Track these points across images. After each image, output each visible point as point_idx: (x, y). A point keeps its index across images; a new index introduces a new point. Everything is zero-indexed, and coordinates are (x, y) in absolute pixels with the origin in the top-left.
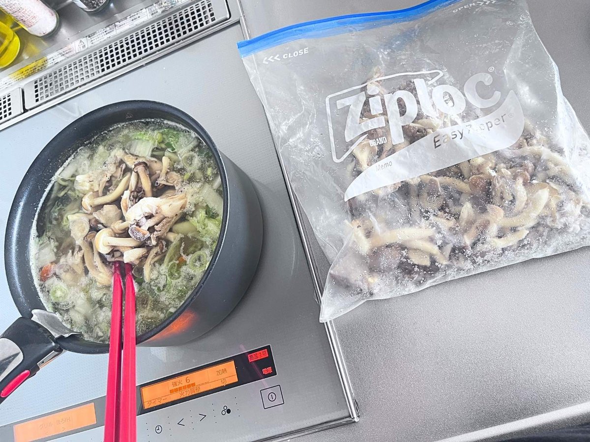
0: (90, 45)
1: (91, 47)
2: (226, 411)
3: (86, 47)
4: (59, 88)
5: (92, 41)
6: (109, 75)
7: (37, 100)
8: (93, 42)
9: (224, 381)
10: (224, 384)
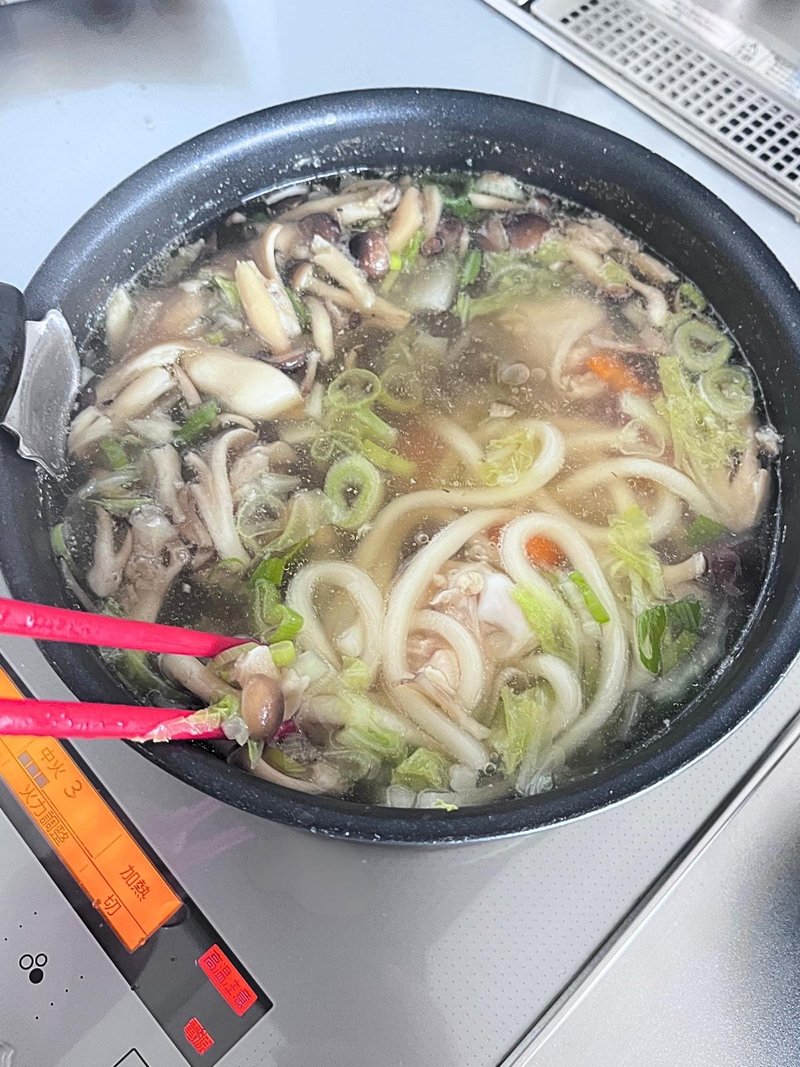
0: (761, 69)
1: (758, 75)
2: (35, 966)
3: (751, 64)
4: (622, 54)
5: (772, 70)
6: (722, 151)
7: (565, 21)
8: (771, 73)
9: (112, 904)
10: (105, 912)
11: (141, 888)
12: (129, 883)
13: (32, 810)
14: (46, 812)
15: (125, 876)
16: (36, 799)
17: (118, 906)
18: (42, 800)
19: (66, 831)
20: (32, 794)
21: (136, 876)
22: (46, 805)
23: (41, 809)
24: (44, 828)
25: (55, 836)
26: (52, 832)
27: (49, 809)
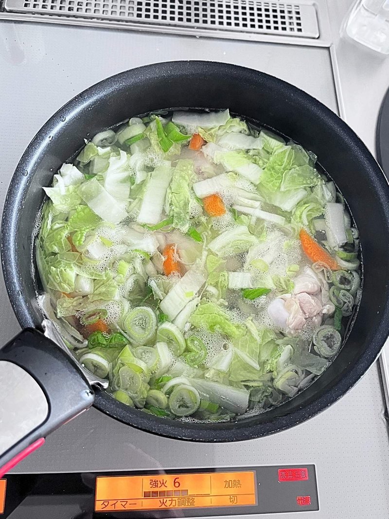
9: (233, 499)
10: (234, 504)
11: (236, 483)
12: (231, 486)
13: (171, 506)
14: (177, 501)
15: (227, 486)
16: (168, 501)
17: (235, 498)
18: (170, 499)
19: (191, 498)
20: (165, 502)
21: (230, 482)
22: (173, 499)
23: (174, 502)
24: (183, 506)
25: (189, 504)
26: (187, 504)
27: (176, 499)
